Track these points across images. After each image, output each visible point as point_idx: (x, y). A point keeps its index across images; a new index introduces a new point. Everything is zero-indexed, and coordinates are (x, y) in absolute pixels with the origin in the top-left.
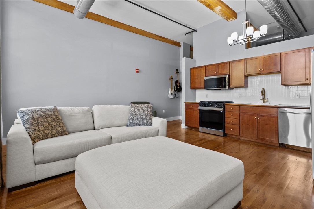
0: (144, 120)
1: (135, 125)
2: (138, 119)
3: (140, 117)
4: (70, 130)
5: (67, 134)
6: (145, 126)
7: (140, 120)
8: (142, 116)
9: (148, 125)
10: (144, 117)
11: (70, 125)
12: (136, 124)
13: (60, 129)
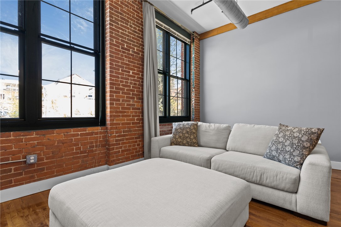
0: (286, 155)
1: (272, 158)
2: (277, 149)
3: (282, 148)
4: (202, 144)
5: (196, 147)
6: (286, 163)
7: (280, 153)
8: (286, 146)
9: (291, 164)
10: (288, 148)
11: (203, 139)
12: (274, 157)
13: (189, 140)
